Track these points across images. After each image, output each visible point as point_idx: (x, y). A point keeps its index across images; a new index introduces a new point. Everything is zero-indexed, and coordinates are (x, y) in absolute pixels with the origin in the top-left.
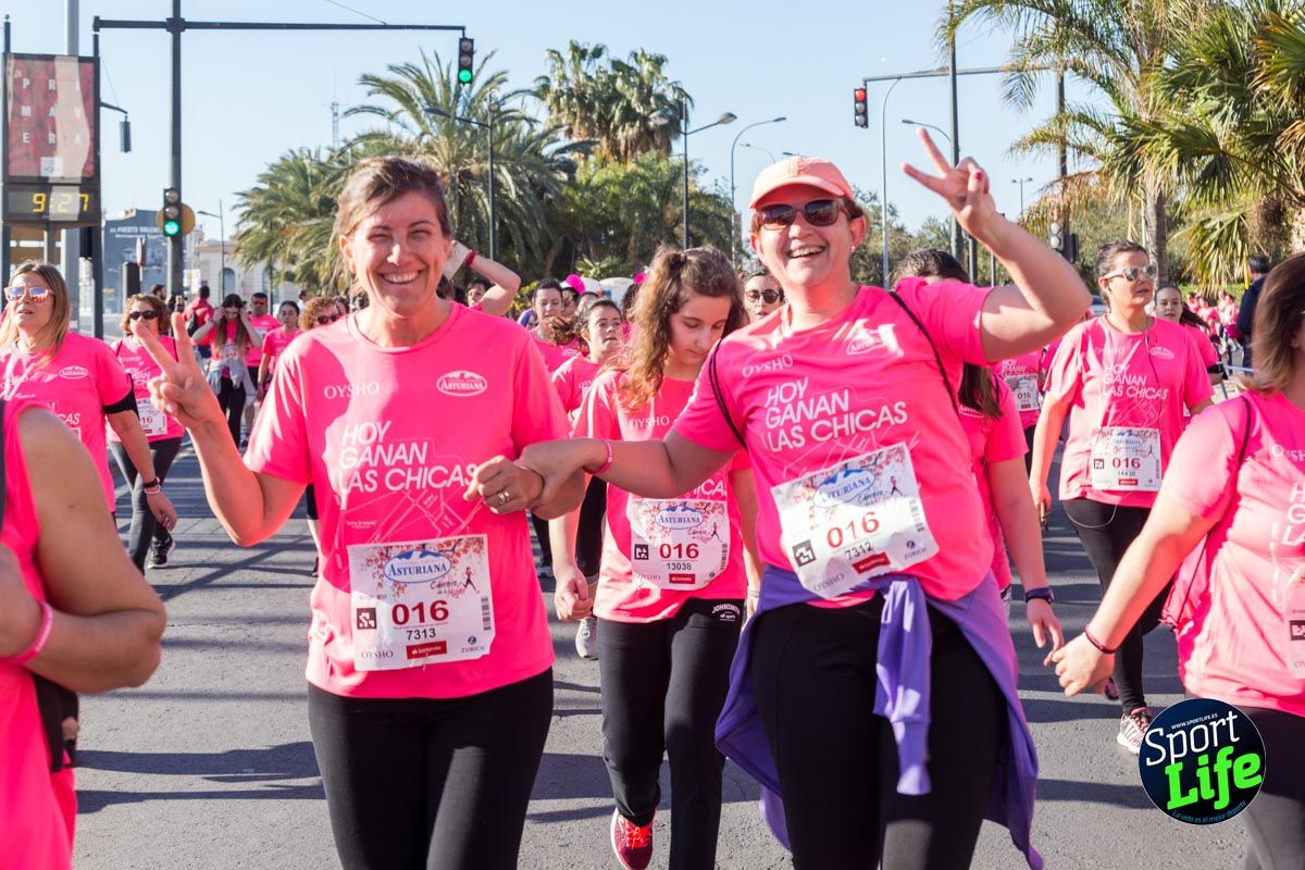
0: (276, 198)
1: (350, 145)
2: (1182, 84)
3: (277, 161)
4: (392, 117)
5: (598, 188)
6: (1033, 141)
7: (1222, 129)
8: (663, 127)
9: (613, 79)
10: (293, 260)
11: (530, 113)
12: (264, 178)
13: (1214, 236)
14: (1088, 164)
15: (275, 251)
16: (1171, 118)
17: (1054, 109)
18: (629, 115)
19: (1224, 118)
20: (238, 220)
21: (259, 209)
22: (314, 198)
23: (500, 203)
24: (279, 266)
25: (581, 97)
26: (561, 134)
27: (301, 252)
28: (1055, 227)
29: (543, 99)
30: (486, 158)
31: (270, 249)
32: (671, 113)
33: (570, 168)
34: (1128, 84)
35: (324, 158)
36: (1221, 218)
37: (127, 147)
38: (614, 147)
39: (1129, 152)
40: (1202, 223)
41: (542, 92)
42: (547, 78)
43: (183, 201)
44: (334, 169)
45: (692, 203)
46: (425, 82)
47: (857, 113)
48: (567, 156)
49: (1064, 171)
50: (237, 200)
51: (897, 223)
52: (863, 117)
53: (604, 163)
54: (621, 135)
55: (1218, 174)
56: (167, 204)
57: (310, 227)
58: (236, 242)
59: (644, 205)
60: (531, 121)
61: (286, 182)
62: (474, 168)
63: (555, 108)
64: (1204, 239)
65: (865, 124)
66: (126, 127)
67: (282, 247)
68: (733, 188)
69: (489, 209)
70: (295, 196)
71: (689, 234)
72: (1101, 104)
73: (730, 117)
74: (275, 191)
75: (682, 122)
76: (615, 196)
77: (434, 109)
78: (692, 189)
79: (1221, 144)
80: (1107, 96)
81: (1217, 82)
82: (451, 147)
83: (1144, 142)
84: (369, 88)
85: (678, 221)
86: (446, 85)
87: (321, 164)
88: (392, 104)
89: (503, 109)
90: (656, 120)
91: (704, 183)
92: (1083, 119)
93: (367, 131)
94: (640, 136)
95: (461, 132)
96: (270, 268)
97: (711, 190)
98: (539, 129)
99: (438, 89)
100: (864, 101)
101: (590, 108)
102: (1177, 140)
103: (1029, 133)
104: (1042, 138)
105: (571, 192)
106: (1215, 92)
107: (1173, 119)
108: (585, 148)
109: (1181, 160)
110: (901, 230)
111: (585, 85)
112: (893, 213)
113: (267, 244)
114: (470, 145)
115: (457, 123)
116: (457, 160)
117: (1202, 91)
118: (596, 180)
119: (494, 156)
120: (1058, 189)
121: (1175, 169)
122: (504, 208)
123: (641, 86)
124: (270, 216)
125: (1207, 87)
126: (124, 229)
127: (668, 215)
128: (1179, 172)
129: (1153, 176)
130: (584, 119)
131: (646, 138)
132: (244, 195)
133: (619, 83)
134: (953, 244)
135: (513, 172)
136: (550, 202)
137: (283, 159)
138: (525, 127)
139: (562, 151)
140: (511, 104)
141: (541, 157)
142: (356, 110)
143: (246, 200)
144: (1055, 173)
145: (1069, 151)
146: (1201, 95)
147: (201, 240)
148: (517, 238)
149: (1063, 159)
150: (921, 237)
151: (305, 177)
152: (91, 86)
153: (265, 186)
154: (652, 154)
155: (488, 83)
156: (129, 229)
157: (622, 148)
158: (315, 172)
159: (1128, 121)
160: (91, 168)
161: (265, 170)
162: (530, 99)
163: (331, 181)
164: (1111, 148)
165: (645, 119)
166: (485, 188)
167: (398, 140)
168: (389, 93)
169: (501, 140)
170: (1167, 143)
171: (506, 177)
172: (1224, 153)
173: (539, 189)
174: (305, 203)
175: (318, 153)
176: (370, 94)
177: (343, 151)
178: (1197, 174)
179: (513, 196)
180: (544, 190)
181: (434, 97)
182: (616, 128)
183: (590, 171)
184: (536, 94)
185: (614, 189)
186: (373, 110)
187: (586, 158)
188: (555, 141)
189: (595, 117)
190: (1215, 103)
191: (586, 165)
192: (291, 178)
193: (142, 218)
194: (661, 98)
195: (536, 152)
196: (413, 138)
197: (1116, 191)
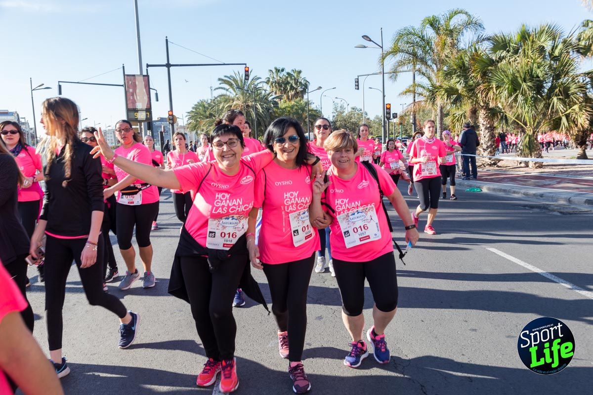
0: (197, 113)
1: (216, 98)
2: (448, 75)
3: (197, 103)
4: (227, 90)
5: (285, 108)
6: (406, 92)
7: (460, 87)
8: (302, 91)
9: (287, 77)
10: (203, 130)
11: (265, 88)
12: (193, 108)
13: (457, 118)
14: (421, 98)
15: (198, 128)
16: (445, 84)
17: (412, 83)
18: (292, 88)
19: (461, 84)
20: (187, 120)
21: (193, 116)
22: (208, 113)
23: (257, 114)
24: (199, 132)
25: (279, 83)
26: (274, 94)
27: (205, 128)
28: (411, 117)
29: (268, 84)
30: (253, 102)
31: (196, 128)
32: (303, 87)
33: (276, 104)
34: (433, 74)
35: (209, 101)
36: (459, 113)
37: (157, 100)
38: (288, 98)
39: (432, 95)
40: (454, 115)
41: (267, 82)
42: (269, 78)
43: (174, 114)
44: (212, 105)
45: (310, 112)
46: (235, 80)
47: (356, 86)
48: (275, 100)
49: (414, 100)
50: (186, 114)
51: (367, 117)
52: (357, 87)
53: (285, 102)
54: (290, 94)
55: (458, 100)
56: (169, 115)
57: (207, 121)
58: (187, 126)
59: (297, 113)
60: (265, 90)
61: (200, 109)
62: (250, 104)
63: (271, 86)
64: (454, 119)
65: (358, 89)
66: (157, 94)
67: (199, 127)
68: (321, 108)
69: (254, 116)
70: (202, 113)
71: (309, 121)
72: (425, 81)
73: (320, 88)
74: (196, 112)
75: (307, 90)
76: (289, 111)
77: (238, 87)
78: (310, 108)
79: (459, 92)
80: (427, 79)
81: (459, 73)
82: (243, 98)
83: (437, 91)
84: (220, 82)
85: (306, 118)
86: (242, 81)
87: (209, 104)
88: (227, 87)
89: (257, 87)
90: (299, 89)
91: (313, 107)
92: (419, 85)
93: (221, 94)
94: (295, 94)
95: (246, 94)
96: (197, 133)
97: (315, 109)
98: (268, 92)
99: (239, 82)
100: (358, 82)
101: (281, 86)
102: (446, 91)
103: (405, 90)
104: (408, 91)
105: (276, 110)
106: (458, 76)
107: (446, 85)
108: (280, 98)
109: (447, 96)
110: (368, 119)
111: (280, 80)
112: (366, 114)
113: (196, 126)
114: (249, 97)
115: (245, 91)
116: (245, 102)
117: (454, 76)
118: (283, 106)
119: (255, 101)
120: (413, 105)
121: (446, 99)
122: (259, 115)
123: (295, 79)
124: (196, 118)
125: (456, 75)
126: (157, 123)
127: (304, 116)
128: (447, 100)
129: (439, 102)
130: (280, 89)
131: (297, 94)
132: (189, 113)
133: (289, 79)
134: (383, 122)
135: (260, 105)
136: (271, 113)
137: (198, 103)
138: (263, 92)
139: (273, 99)
140: (260, 86)
141: (268, 100)
142: (217, 89)
143: (189, 114)
144: (412, 101)
145: (416, 95)
146: (454, 78)
147: (178, 125)
148: (262, 123)
149: (414, 97)
150: (374, 121)
151: (205, 107)
152: (147, 83)
153: (194, 110)
154: (299, 98)
155: (252, 80)
156: (159, 123)
157: (290, 98)
158: (207, 106)
159: (433, 85)
160: (149, 106)
161: (194, 106)
162: (265, 84)
163: (211, 108)
164: (428, 93)
165: (296, 89)
166: (253, 110)
167: (229, 96)
168: (226, 83)
169: (257, 96)
170: (443, 92)
171: (259, 106)
172: (460, 94)
173: (268, 109)
174: (205, 115)
175: (207, 100)
176: (220, 84)
177: (214, 100)
178: (452, 101)
179: (261, 111)
180: (269, 109)
181: (238, 84)
182: (288, 92)
183: (282, 104)
184: (266, 83)
185: (289, 109)
186: (222, 88)
187: (280, 100)
188: (272, 96)
189: (282, 89)
190: (458, 80)
191: (281, 103)
192: (201, 108)
193: (162, 120)
194: (301, 83)
195: (266, 99)
196: (233, 96)
197: (429, 106)
